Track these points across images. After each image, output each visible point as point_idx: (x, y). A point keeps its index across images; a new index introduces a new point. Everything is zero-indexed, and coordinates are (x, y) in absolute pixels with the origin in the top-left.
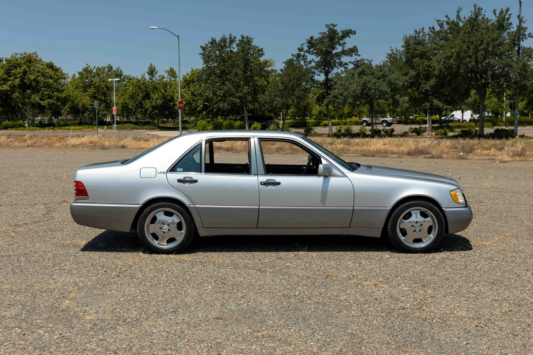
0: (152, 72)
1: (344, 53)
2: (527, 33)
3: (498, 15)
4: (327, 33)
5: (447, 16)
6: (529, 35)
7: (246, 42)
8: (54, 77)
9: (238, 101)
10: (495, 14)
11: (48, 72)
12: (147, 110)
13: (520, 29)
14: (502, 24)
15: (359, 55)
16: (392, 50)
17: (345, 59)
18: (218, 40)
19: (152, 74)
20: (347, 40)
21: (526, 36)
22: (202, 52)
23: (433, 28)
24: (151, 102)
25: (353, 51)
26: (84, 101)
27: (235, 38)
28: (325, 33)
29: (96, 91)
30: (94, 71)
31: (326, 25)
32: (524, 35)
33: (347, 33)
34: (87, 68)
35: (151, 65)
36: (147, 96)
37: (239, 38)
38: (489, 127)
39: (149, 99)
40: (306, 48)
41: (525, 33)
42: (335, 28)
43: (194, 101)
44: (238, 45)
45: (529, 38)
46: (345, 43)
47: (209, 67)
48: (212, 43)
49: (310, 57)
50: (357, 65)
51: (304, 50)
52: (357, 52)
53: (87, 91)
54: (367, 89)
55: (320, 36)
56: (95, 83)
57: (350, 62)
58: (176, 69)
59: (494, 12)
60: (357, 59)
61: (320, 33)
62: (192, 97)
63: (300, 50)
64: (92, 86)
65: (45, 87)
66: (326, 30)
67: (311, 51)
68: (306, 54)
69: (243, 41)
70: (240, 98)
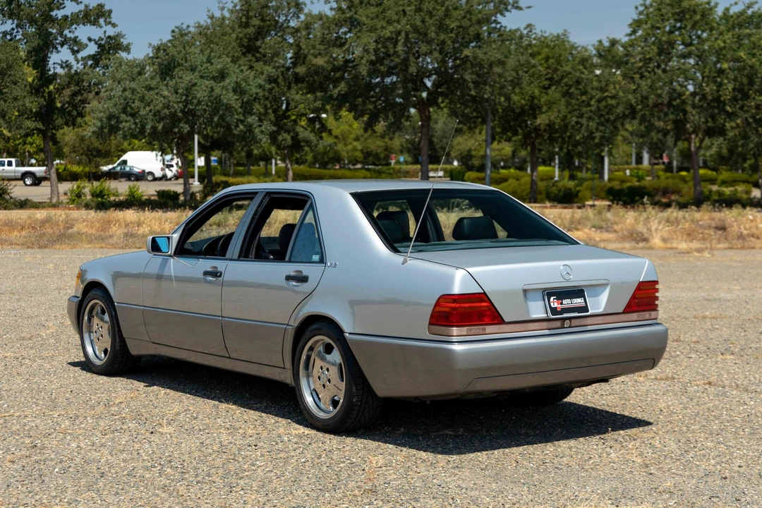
6: (513, 5)
15: (114, 25)
21: (509, 7)
32: (506, 4)
45: (514, 11)
50: (111, 46)
52: (110, 17)
54: (195, 101)
57: (90, 40)
60: (107, 34)
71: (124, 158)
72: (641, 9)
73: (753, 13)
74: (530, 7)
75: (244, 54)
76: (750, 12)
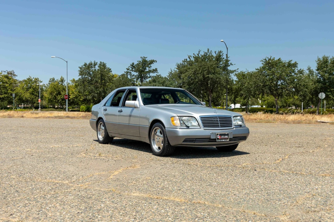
0: (62, 81)
1: (150, 72)
3: (217, 54)
4: (141, 61)
5: (194, 54)
6: (230, 64)
7: (103, 65)
8: (8, 82)
9: (96, 95)
10: (216, 53)
11: (5, 80)
12: (58, 101)
13: (227, 61)
14: (219, 58)
15: (158, 73)
16: (171, 70)
17: (152, 74)
18: (88, 63)
19: (62, 82)
20: (152, 65)
22: (80, 70)
23: (187, 60)
24: (61, 96)
25: (155, 70)
26: (26, 96)
27: (97, 63)
28: (140, 61)
29: (33, 90)
30: (33, 80)
31: (141, 57)
33: (152, 62)
34: (29, 78)
35: (62, 77)
36: (59, 94)
37: (99, 63)
38: (239, 112)
39: (60, 94)
40: (131, 69)
41: (229, 63)
42: (146, 59)
43: (80, 95)
44: (99, 67)
45: (231, 66)
46: (151, 67)
47: (83, 78)
48: (84, 65)
49: (133, 73)
51: (130, 69)
52: (157, 71)
53: (29, 91)
55: (138, 62)
56: (33, 86)
58: (65, 79)
59: (215, 52)
60: (157, 75)
61: (138, 61)
62: (79, 93)
63: (128, 69)
64: (31, 88)
65: (3, 88)
66: (141, 60)
67: (133, 70)
68: (131, 71)
69: (101, 65)
70: (97, 93)
71: (231, 105)
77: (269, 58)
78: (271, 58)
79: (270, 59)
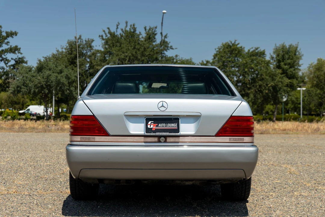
2: (169, 46)
3: (147, 31)
5: (108, 28)
10: (145, 29)
14: (150, 37)
15: (21, 54)
20: (10, 39)
21: (169, 48)
25: (17, 49)
32: (168, 47)
33: (11, 34)
45: (171, 50)
46: (8, 42)
50: (20, 61)
52: (20, 50)
54: (50, 81)
57: (12, 59)
60: (19, 57)
72: (217, 50)
73: (258, 51)
74: (176, 48)
75: (70, 65)
76: (257, 51)
77: (233, 42)
78: (235, 43)
79: (233, 45)
